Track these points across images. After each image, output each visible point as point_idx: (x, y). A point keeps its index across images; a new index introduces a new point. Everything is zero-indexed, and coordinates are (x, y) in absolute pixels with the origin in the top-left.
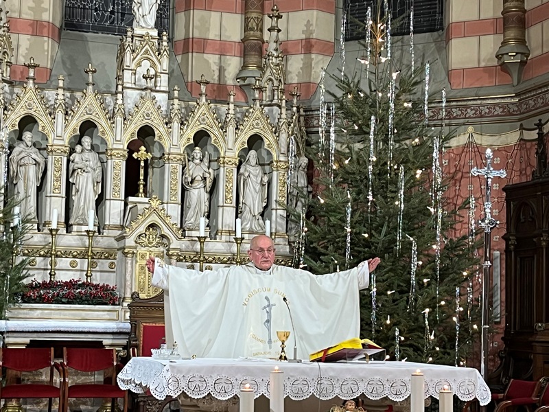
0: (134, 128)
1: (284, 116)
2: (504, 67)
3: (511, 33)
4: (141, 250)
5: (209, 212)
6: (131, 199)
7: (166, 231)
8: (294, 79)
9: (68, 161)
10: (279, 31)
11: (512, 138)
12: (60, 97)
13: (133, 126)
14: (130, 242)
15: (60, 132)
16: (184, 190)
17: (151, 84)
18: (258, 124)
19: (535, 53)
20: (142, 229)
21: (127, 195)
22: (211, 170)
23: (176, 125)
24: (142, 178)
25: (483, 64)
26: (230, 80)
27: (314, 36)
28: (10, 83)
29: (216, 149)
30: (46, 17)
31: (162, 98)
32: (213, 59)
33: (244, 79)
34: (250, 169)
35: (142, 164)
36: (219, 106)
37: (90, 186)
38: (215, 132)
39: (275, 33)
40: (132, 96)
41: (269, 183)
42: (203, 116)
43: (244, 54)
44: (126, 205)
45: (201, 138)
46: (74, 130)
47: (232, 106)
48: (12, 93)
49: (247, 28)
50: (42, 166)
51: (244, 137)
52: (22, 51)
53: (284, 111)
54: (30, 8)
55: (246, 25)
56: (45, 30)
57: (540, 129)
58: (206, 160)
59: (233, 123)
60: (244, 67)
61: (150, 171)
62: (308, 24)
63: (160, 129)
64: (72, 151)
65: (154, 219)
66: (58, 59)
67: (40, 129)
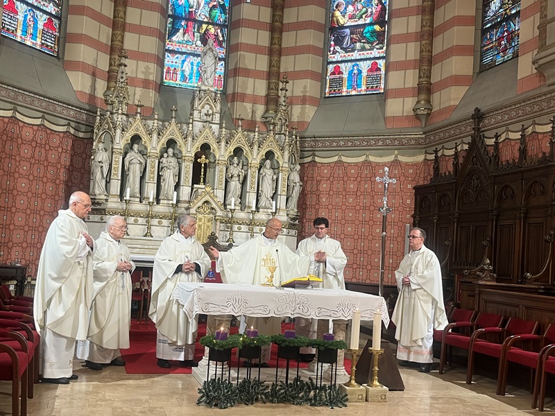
0: (198, 144)
1: (287, 141)
2: (417, 117)
3: (423, 96)
4: (200, 216)
5: (241, 195)
6: (195, 186)
7: (214, 205)
8: (295, 119)
9: (159, 162)
10: (287, 90)
11: (421, 158)
12: (156, 125)
13: (198, 143)
14: (193, 211)
15: (154, 145)
16: (227, 182)
17: (209, 119)
18: (271, 145)
19: (436, 108)
20: (200, 204)
21: (193, 184)
22: (243, 171)
23: (223, 143)
24: (202, 173)
25: (405, 114)
26: (258, 119)
27: (308, 94)
28: (127, 115)
29: (247, 159)
30: (152, 78)
31: (215, 128)
32: (249, 106)
33: (266, 118)
34: (266, 170)
35: (203, 165)
36: (249, 133)
37: (172, 177)
38: (246, 149)
39: (284, 92)
40: (198, 125)
41: (277, 179)
42: (240, 139)
43: (267, 104)
44: (192, 189)
45: (238, 152)
46: (163, 144)
47: (257, 134)
48: (127, 121)
49: (269, 88)
50: (144, 164)
51: (263, 152)
52: (137, 97)
53: (287, 137)
54: (142, 72)
55: (269, 87)
56: (151, 85)
57: (436, 154)
58: (241, 165)
59: (257, 143)
60: (267, 111)
61: (208, 170)
62: (305, 87)
63: (214, 146)
64: (162, 156)
65: (207, 198)
66: (159, 103)
67: (143, 143)
